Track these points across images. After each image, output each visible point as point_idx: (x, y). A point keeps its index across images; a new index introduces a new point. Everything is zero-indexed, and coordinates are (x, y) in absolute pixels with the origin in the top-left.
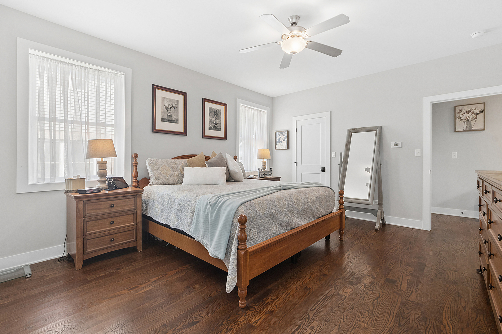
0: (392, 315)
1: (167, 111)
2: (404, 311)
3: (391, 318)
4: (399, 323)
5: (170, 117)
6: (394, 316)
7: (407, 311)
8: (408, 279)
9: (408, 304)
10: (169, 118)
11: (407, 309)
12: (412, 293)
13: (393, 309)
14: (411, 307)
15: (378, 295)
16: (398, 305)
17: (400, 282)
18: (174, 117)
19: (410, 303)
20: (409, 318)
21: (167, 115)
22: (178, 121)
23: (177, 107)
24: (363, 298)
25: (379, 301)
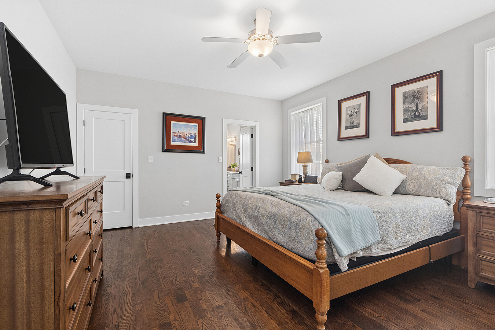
0: (161, 274)
1: (350, 118)
2: (156, 281)
3: (160, 273)
4: (154, 273)
5: (353, 123)
6: (159, 275)
7: (154, 281)
8: (170, 313)
9: (156, 287)
10: (352, 125)
11: (155, 283)
12: (159, 298)
13: (162, 278)
14: (153, 286)
15: (178, 280)
16: (162, 282)
17: (174, 305)
18: (356, 122)
19: (155, 288)
20: (151, 278)
21: (350, 122)
22: (360, 124)
23: (359, 111)
24: (183, 273)
25: (174, 277)
